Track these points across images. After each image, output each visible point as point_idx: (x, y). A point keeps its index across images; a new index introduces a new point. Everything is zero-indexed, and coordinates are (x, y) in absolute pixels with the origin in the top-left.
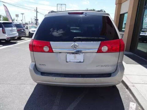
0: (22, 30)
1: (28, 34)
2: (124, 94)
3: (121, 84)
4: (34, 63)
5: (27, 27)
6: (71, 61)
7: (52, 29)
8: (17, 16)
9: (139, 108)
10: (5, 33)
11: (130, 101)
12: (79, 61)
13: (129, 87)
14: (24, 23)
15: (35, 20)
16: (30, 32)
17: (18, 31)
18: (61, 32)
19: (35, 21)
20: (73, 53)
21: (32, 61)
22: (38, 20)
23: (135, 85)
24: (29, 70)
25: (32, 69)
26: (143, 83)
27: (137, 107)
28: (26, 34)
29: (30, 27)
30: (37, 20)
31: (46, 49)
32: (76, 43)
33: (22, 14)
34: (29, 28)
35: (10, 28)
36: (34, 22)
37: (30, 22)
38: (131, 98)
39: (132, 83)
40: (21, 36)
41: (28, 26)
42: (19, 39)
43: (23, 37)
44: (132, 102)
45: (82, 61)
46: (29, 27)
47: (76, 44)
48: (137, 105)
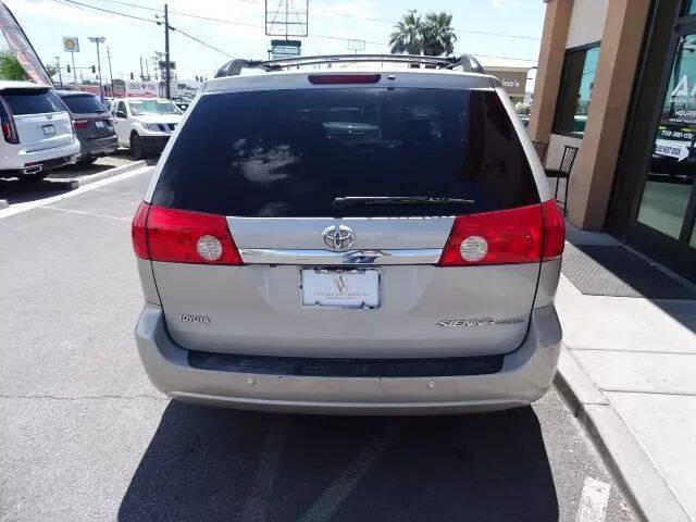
0: (100, 125)
1: (128, 142)
2: (560, 439)
3: (553, 393)
4: (158, 311)
5: (121, 105)
6: (323, 300)
7: (242, 141)
8: (71, 44)
9: (624, 505)
10: (17, 142)
11: (587, 473)
12: (358, 302)
13: (587, 408)
14: (106, 81)
15: (162, 65)
16: (134, 133)
17: (79, 128)
18: (281, 158)
19: (159, 72)
20: (332, 268)
21: (149, 302)
22: (173, 65)
23: (614, 397)
24: (134, 343)
25: (148, 336)
26: (651, 389)
27: (612, 500)
28: (116, 140)
29: (138, 106)
30: (167, 65)
31: (209, 247)
32: (346, 224)
33: (97, 40)
34: (133, 114)
35: (41, 118)
36: (156, 75)
37: (138, 80)
38: (590, 459)
39: (602, 390)
40: (93, 152)
41: (126, 100)
42: (86, 165)
43: (103, 155)
44: (594, 477)
45: (373, 300)
46: (132, 105)
47: (342, 227)
48: (616, 488)
